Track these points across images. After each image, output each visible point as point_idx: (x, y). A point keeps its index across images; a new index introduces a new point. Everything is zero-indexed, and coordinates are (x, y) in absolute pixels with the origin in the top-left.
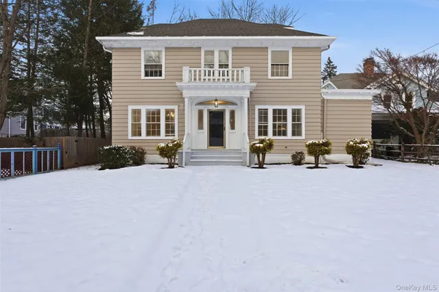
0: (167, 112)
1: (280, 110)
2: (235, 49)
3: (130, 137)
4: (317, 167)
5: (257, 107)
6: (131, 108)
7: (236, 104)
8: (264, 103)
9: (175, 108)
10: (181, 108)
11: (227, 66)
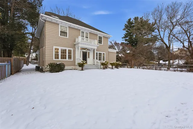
0: (69, 50)
1: (100, 53)
3: (54, 59)
4: (112, 69)
6: (54, 47)
7: (90, 50)
8: (97, 51)
9: (72, 49)
10: (74, 49)
11: (88, 38)
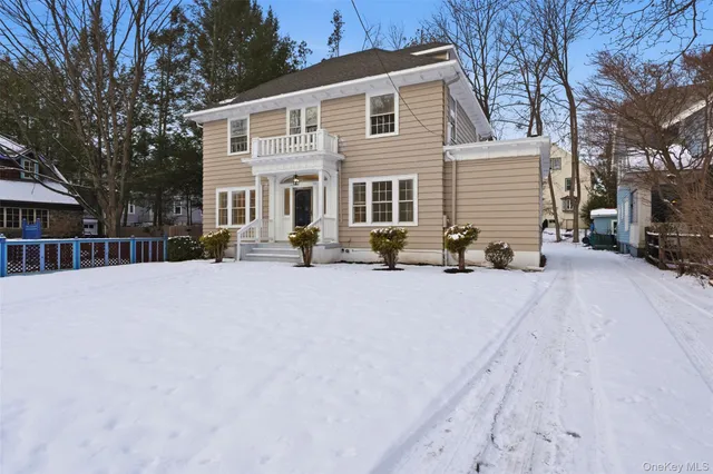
1: (383, 183)
2: (324, 103)
3: (217, 226)
5: (352, 181)
6: (218, 191)
8: (359, 174)
